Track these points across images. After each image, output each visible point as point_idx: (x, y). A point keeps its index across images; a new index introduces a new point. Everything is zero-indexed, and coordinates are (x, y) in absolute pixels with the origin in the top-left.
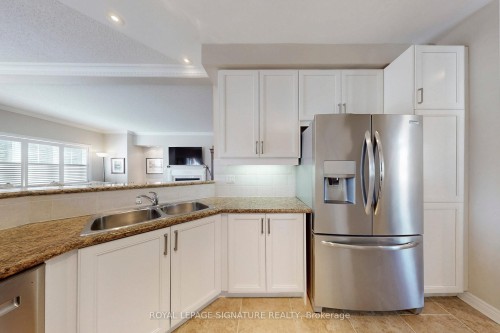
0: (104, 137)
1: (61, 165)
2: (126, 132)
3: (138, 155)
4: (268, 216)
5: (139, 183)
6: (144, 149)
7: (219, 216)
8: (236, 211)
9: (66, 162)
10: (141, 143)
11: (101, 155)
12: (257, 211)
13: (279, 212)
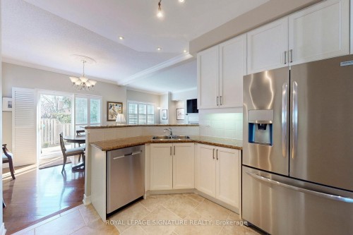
0: (159, 97)
1: (138, 114)
2: (167, 93)
3: (173, 107)
4: (217, 148)
5: (173, 123)
6: (175, 102)
7: (193, 144)
8: (200, 142)
9: (140, 113)
10: (174, 99)
11: (159, 108)
12: (210, 144)
13: (227, 147)
